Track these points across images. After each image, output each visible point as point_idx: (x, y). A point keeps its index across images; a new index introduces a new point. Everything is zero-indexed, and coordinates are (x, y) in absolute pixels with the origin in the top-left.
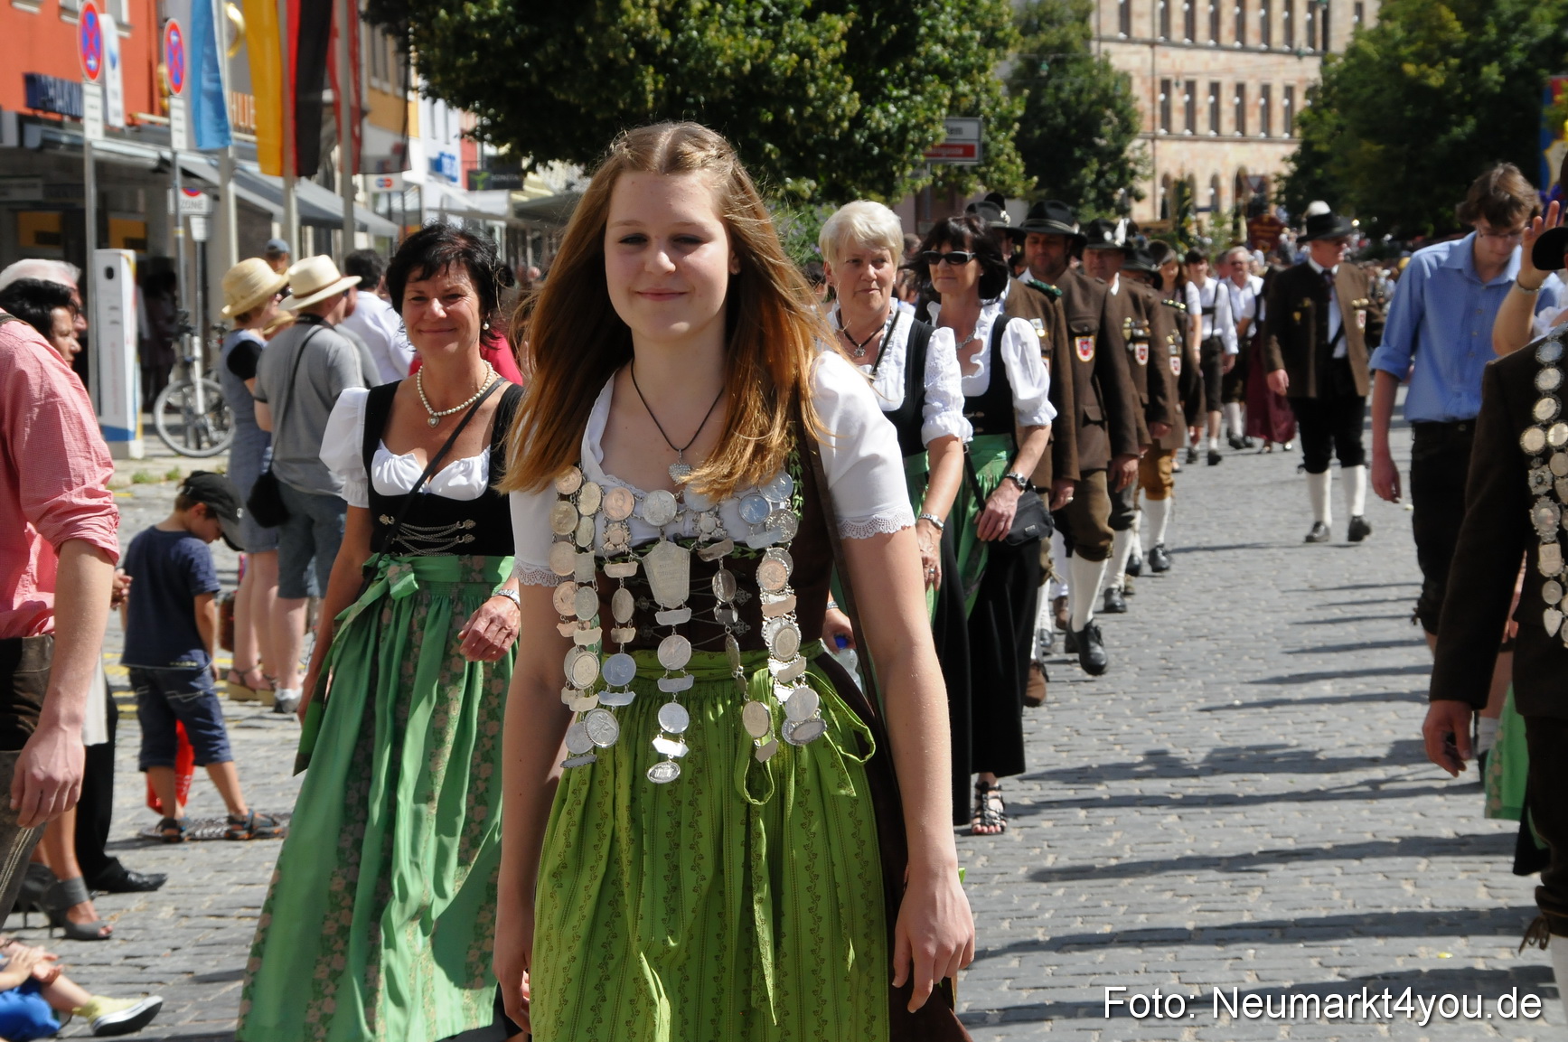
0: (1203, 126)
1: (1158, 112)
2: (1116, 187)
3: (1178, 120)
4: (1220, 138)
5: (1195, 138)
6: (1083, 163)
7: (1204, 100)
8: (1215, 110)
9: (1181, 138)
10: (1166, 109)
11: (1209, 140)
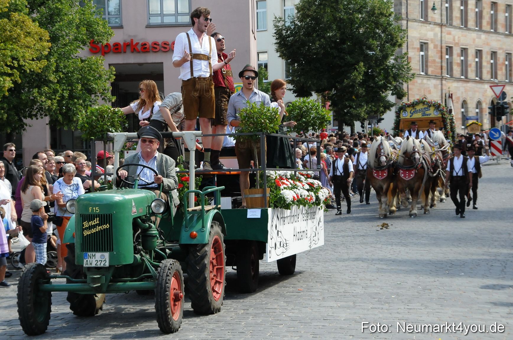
0: (472, 74)
1: (444, 64)
2: (385, 87)
3: (457, 71)
4: (481, 80)
5: (467, 80)
6: (352, 67)
7: (472, 60)
8: (479, 67)
9: (459, 80)
10: (450, 64)
11: (475, 81)
